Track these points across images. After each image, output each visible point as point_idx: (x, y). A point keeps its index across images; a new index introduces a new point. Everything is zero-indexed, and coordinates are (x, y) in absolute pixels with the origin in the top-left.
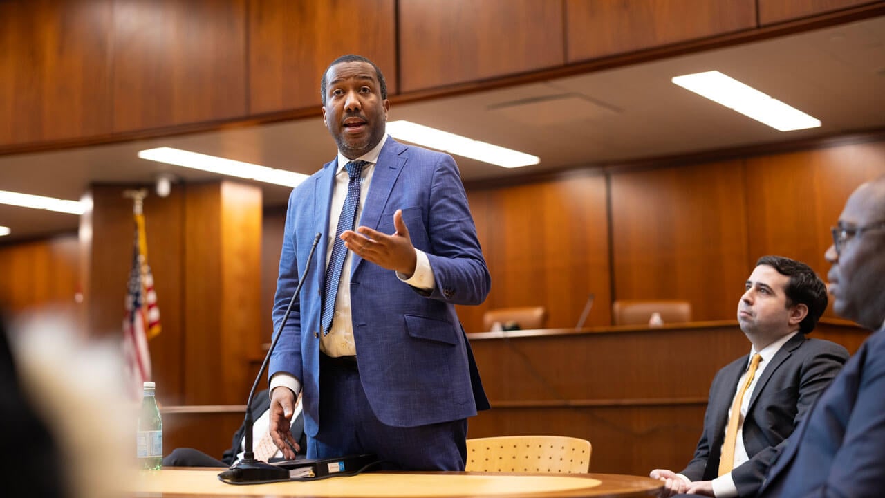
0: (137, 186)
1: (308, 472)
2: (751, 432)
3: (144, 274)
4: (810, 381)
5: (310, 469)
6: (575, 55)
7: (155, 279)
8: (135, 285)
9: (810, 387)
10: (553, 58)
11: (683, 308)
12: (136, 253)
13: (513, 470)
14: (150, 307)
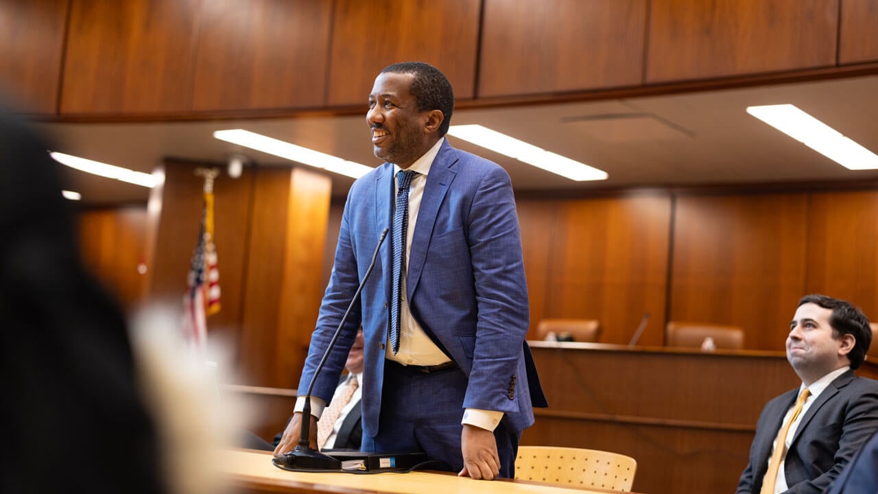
0: (210, 165)
1: (360, 464)
2: (794, 464)
3: (209, 252)
4: (855, 418)
5: (362, 461)
6: (653, 76)
7: (219, 258)
8: (199, 262)
9: (855, 424)
10: (631, 77)
11: (736, 335)
12: (202, 230)
13: (557, 480)
14: (212, 285)
